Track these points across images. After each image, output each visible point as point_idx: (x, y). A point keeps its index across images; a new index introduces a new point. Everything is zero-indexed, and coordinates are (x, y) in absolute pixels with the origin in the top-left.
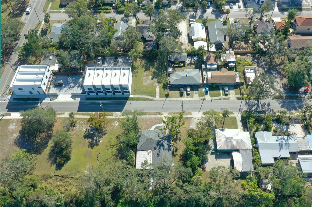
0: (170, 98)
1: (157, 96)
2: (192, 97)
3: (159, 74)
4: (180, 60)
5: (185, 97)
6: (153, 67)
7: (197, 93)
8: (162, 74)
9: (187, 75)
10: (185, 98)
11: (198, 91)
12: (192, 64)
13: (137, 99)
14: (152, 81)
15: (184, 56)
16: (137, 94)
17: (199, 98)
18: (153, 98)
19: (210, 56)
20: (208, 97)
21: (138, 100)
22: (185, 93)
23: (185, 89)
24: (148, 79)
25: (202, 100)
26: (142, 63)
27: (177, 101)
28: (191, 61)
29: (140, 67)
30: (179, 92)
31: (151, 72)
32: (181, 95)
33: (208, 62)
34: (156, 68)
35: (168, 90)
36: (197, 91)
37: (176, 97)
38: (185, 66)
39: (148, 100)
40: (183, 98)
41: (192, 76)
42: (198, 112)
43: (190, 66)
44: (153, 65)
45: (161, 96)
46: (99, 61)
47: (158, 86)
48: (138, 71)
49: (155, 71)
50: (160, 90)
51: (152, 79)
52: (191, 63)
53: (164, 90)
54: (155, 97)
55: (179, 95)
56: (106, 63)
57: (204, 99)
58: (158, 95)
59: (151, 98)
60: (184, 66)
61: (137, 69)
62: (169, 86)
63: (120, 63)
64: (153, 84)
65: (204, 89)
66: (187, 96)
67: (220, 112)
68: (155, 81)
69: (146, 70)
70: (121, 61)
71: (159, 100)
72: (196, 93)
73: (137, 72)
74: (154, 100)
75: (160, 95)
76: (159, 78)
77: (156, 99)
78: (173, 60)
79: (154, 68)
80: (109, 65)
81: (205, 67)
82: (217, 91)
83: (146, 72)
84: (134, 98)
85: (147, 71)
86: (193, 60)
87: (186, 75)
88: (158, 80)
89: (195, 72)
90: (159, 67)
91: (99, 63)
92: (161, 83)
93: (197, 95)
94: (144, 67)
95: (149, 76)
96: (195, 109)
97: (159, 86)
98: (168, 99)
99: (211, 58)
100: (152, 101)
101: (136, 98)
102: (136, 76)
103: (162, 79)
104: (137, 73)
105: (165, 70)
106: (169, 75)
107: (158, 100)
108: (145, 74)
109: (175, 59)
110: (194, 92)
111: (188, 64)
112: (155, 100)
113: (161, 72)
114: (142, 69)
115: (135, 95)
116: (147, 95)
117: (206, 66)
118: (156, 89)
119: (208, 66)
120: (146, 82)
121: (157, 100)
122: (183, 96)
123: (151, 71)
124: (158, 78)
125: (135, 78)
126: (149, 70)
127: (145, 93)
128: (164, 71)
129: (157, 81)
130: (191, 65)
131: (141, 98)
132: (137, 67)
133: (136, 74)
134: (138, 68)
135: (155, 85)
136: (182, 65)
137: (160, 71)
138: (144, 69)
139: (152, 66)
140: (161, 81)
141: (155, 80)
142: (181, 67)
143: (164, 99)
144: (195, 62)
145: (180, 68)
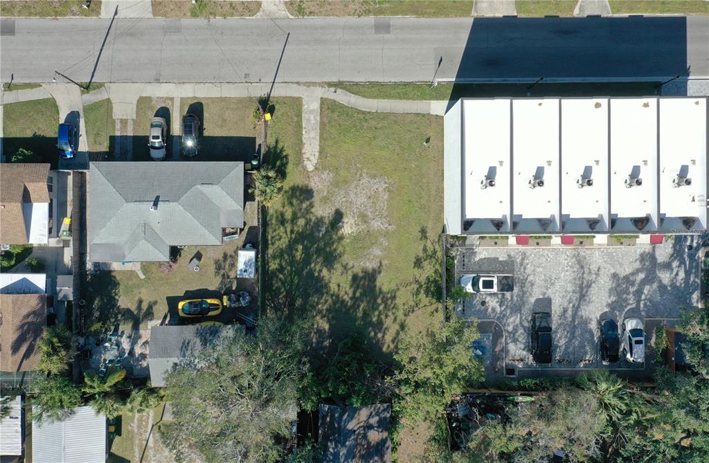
0: (253, 95)
1: (311, 106)
2: (143, 102)
3: (305, 248)
4: (189, 331)
5: (177, 103)
6: (337, 299)
7: (118, 126)
8: (291, 246)
9: (156, 204)
10: (178, 95)
11: (113, 139)
12: (128, 314)
13: (409, 89)
14: (339, 202)
15: (165, 353)
16: (411, 122)
17: (111, 97)
18: (330, 94)
19: (15, 348)
20: (68, 100)
21: (406, 84)
22: (177, 128)
23: (176, 149)
24: (363, 217)
25: (100, 85)
26: (397, 327)
27: (217, 81)
28: (134, 339)
29: (404, 298)
30: (206, 133)
31: (346, 259)
32: (195, 113)
33: (34, 313)
34: (319, 286)
35: (258, 142)
36: (118, 134)
37: (222, 99)
38: (169, 299)
39: (357, 84)
40: (191, 95)
41: (127, 201)
42: (121, 15)
43: (140, 302)
44: (340, 312)
45: (296, 103)
46: (635, 332)
47: (310, 168)
48: (417, 272)
49: (325, 272)
50: (300, 144)
51: (338, 216)
52: (136, 327)
53: (277, 142)
54: (323, 101)
55: (206, 115)
56: (593, 326)
57: (86, 88)
58: (311, 112)
59: (342, 97)
60: (172, 302)
61: (423, 280)
62: (255, 163)
63: (515, 330)
64: (336, 184)
65: (83, 146)
66: (168, 104)
67: (20, 13)
68: (325, 200)
69: (371, 276)
70: (515, 341)
71: (302, 88)
72: (124, 122)
73: (418, 263)
74: (330, 85)
75: (299, 115)
76: (301, 222)
77: (320, 92)
78: (228, 332)
79: (333, 287)
80: (574, 316)
81: (60, 278)
82: (18, 135)
83: (370, 265)
84: (423, 97)
85: (365, 272)
86: (126, 345)
87: (160, 204)
88: (308, 211)
89: (112, 240)
90: (306, 297)
91: (631, 324)
92: (294, 189)
93: (118, 112)
94: (385, 301)
95: (356, 238)
96: (133, 31)
97: (304, 168)
98: (260, 91)
99: (15, 336)
100: (335, 79)
101: (413, 99)
102: (423, 232)
103: (288, 215)
104: (421, 254)
105: (274, 273)
106: (256, 239)
107: (308, 84)
108: (378, 252)
109: (215, 332)
110: (130, 133)
111: (149, 314)
112: (322, 84)
113: (292, 262)
114: (393, 286)
115: (424, 115)
116: (363, 113)
117: (51, 283)
118: (320, 152)
119: (39, 280)
120: (373, 198)
121: (314, 84)
122: (186, 110)
123: (345, 267)
124: (308, 222)
125: (430, 225)
126: (355, 278)
127: (373, 123)
128: (281, 269)
129: (311, 206)
130: (133, 308)
131: (389, 97)
132: (422, 296)
133: (425, 250)
134: (418, 293)
135: (324, 176)
136: (181, 305)
137: (299, 273)
138: (384, 283)
139: (343, 301)
140: (294, 201)
141: (322, 211)
142: (188, 295)
143: (279, 92)
144: (116, 330)
145: (194, 287)
